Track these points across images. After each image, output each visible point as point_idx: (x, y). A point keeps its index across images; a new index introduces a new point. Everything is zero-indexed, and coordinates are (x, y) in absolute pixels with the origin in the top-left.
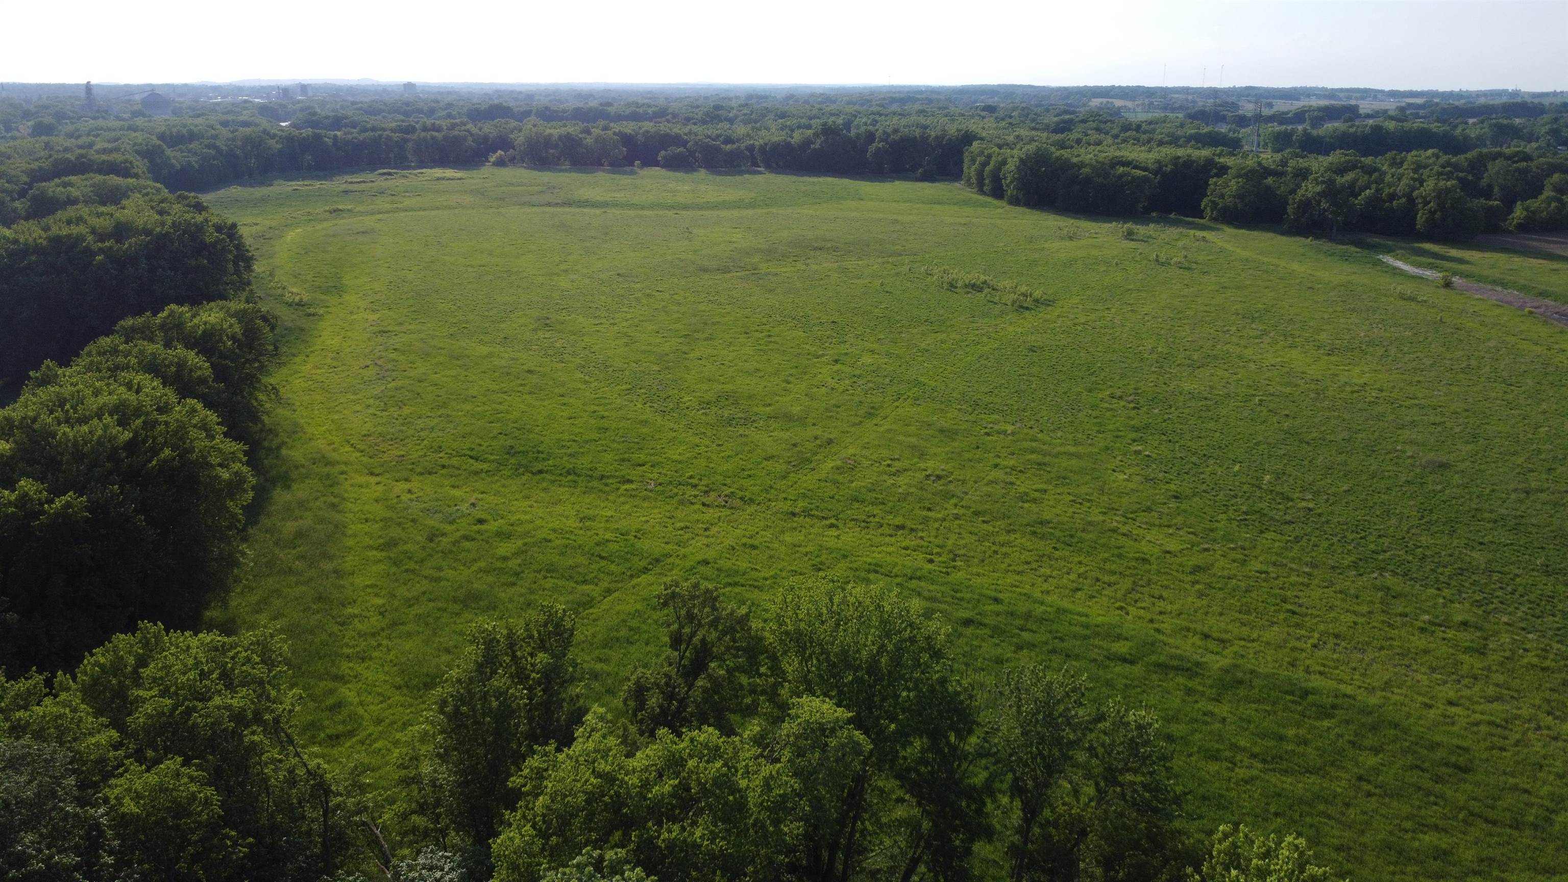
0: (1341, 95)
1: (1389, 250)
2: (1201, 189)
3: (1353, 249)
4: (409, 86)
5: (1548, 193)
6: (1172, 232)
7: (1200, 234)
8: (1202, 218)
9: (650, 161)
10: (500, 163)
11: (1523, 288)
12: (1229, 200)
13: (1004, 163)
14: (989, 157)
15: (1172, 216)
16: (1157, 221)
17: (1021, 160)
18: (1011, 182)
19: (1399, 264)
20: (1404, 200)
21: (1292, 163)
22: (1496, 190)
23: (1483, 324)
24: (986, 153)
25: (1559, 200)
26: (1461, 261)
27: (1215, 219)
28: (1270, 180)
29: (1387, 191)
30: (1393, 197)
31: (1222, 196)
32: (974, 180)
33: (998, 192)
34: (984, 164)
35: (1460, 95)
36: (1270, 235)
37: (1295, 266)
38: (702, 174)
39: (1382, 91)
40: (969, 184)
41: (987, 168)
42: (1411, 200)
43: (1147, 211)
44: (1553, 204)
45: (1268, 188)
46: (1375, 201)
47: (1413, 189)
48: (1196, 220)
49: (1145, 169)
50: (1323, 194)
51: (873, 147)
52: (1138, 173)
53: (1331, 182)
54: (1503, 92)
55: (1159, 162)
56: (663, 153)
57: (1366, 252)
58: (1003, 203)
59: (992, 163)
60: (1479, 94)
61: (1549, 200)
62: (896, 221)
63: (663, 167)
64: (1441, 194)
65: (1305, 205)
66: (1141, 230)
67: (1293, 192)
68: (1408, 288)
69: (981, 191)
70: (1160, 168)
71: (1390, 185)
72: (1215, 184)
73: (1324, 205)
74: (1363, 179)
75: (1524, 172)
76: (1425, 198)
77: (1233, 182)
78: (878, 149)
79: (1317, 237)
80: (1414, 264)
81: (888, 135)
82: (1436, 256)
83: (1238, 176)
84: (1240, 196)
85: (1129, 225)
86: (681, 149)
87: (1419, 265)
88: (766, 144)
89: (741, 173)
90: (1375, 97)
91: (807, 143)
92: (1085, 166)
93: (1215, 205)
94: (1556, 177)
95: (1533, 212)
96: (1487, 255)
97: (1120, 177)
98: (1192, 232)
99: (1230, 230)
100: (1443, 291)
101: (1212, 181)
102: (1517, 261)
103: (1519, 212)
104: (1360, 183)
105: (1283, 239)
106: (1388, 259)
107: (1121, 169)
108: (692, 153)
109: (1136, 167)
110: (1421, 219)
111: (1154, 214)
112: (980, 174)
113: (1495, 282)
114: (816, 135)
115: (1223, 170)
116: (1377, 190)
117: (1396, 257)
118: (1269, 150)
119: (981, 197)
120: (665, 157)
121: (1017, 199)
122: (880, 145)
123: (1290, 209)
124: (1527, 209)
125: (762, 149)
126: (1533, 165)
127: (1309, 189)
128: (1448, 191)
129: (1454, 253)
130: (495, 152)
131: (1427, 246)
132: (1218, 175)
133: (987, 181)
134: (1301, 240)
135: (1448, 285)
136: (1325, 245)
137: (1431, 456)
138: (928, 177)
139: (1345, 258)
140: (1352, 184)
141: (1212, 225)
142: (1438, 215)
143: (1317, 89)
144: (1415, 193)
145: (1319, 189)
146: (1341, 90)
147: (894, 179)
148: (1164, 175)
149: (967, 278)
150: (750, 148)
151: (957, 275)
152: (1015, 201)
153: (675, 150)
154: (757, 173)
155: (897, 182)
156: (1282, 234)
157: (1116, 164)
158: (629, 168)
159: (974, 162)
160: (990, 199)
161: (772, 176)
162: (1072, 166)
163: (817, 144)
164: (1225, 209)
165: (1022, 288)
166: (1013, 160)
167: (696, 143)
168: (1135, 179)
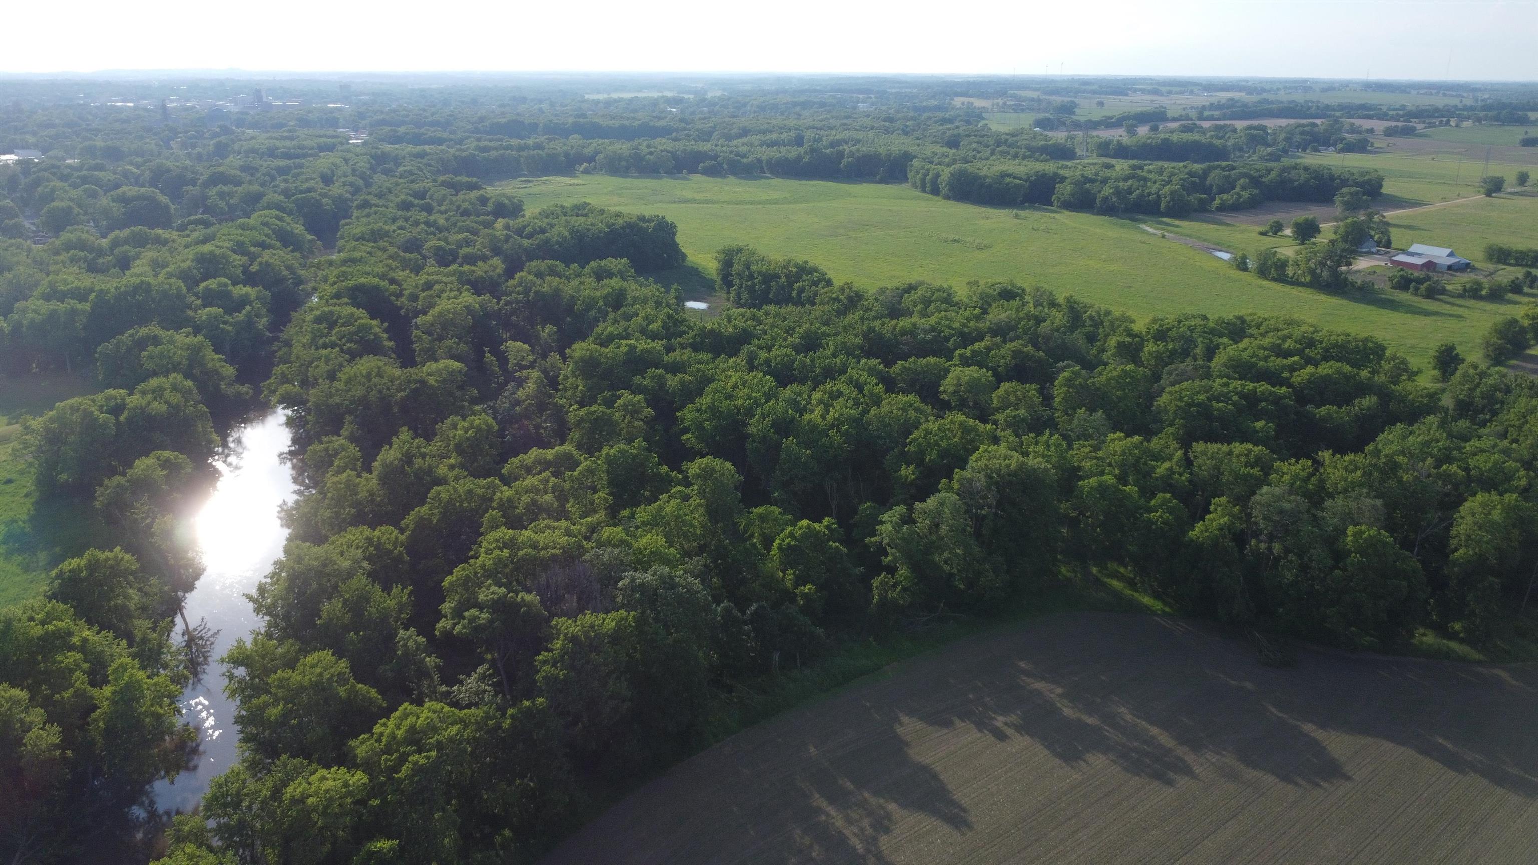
1: (1145, 222)
2: (1051, 190)
3: (1128, 221)
5: (1235, 190)
6: (1037, 214)
7: (1053, 215)
8: (1053, 206)
9: (693, 170)
10: (586, 172)
11: (1199, 238)
12: (1067, 197)
13: (937, 175)
14: (928, 170)
15: (1036, 205)
16: (1029, 208)
17: (952, 174)
18: (946, 186)
19: (1148, 229)
20: (1155, 196)
21: (1101, 174)
24: (926, 167)
25: (1241, 194)
26: (1177, 226)
27: (1060, 207)
28: (1088, 185)
29: (1147, 191)
30: (1150, 194)
31: (1063, 194)
32: (918, 184)
33: (935, 191)
34: (926, 174)
36: (1088, 215)
37: (1098, 231)
38: (732, 179)
40: (914, 186)
41: (928, 177)
42: (1158, 196)
43: (1023, 203)
45: (1087, 189)
46: (1142, 196)
47: (1159, 190)
48: (1050, 208)
49: (1020, 179)
50: (1114, 193)
51: (844, 161)
52: (1018, 181)
53: (1119, 186)
55: (1027, 174)
56: (702, 165)
57: (1134, 223)
58: (940, 198)
59: (930, 173)
62: (890, 210)
63: (702, 174)
65: (1106, 199)
66: (1022, 213)
67: (1100, 192)
68: (1147, 239)
69: (924, 191)
70: (1029, 178)
71: (1149, 188)
72: (1059, 187)
73: (1115, 199)
74: (1136, 184)
75: (1229, 177)
76: (1165, 195)
77: (1069, 186)
78: (848, 163)
79: (1111, 216)
81: (853, 154)
82: (1167, 224)
83: (1072, 183)
84: (1073, 195)
85: (1015, 211)
86: (713, 162)
87: (1156, 229)
88: (771, 159)
89: (756, 178)
91: (799, 158)
92: (987, 177)
93: (1059, 199)
94: (1245, 180)
95: (1224, 201)
97: (1008, 184)
98: (1048, 214)
99: (1067, 213)
100: (1159, 240)
101: (1057, 186)
102: (1205, 226)
103: (1218, 201)
105: (1095, 217)
106: (1144, 227)
107: (1008, 180)
108: (721, 165)
109: (1015, 178)
110: (1163, 205)
111: (1026, 204)
112: (923, 181)
114: (805, 153)
115: (1063, 179)
116: (1143, 190)
117: (1147, 225)
118: (1095, 154)
119: (924, 195)
120: (704, 168)
121: (947, 195)
122: (849, 160)
123: (1098, 201)
124: (1221, 199)
125: (769, 162)
126: (1235, 173)
127: (1107, 191)
128: (1174, 191)
129: (1177, 222)
130: (581, 164)
131: (1165, 220)
132: (1059, 182)
133: (928, 185)
134: (1102, 217)
135: (1163, 237)
136: (1114, 220)
138: (881, 182)
139: (1122, 226)
140: (1130, 188)
141: (1059, 210)
142: (1170, 203)
144: (1160, 192)
145: (1111, 191)
147: (861, 182)
148: (1031, 182)
149: (952, 237)
150: (759, 160)
151: (944, 235)
152: (947, 197)
153: (708, 163)
154: (768, 178)
155: (865, 184)
156: (1094, 214)
157: (1004, 175)
158: (681, 175)
159: (917, 172)
160: (930, 196)
161: (780, 180)
162: (980, 177)
163: (806, 159)
164: (1065, 201)
165: (977, 241)
166: (946, 173)
167: (724, 158)
168: (1016, 186)
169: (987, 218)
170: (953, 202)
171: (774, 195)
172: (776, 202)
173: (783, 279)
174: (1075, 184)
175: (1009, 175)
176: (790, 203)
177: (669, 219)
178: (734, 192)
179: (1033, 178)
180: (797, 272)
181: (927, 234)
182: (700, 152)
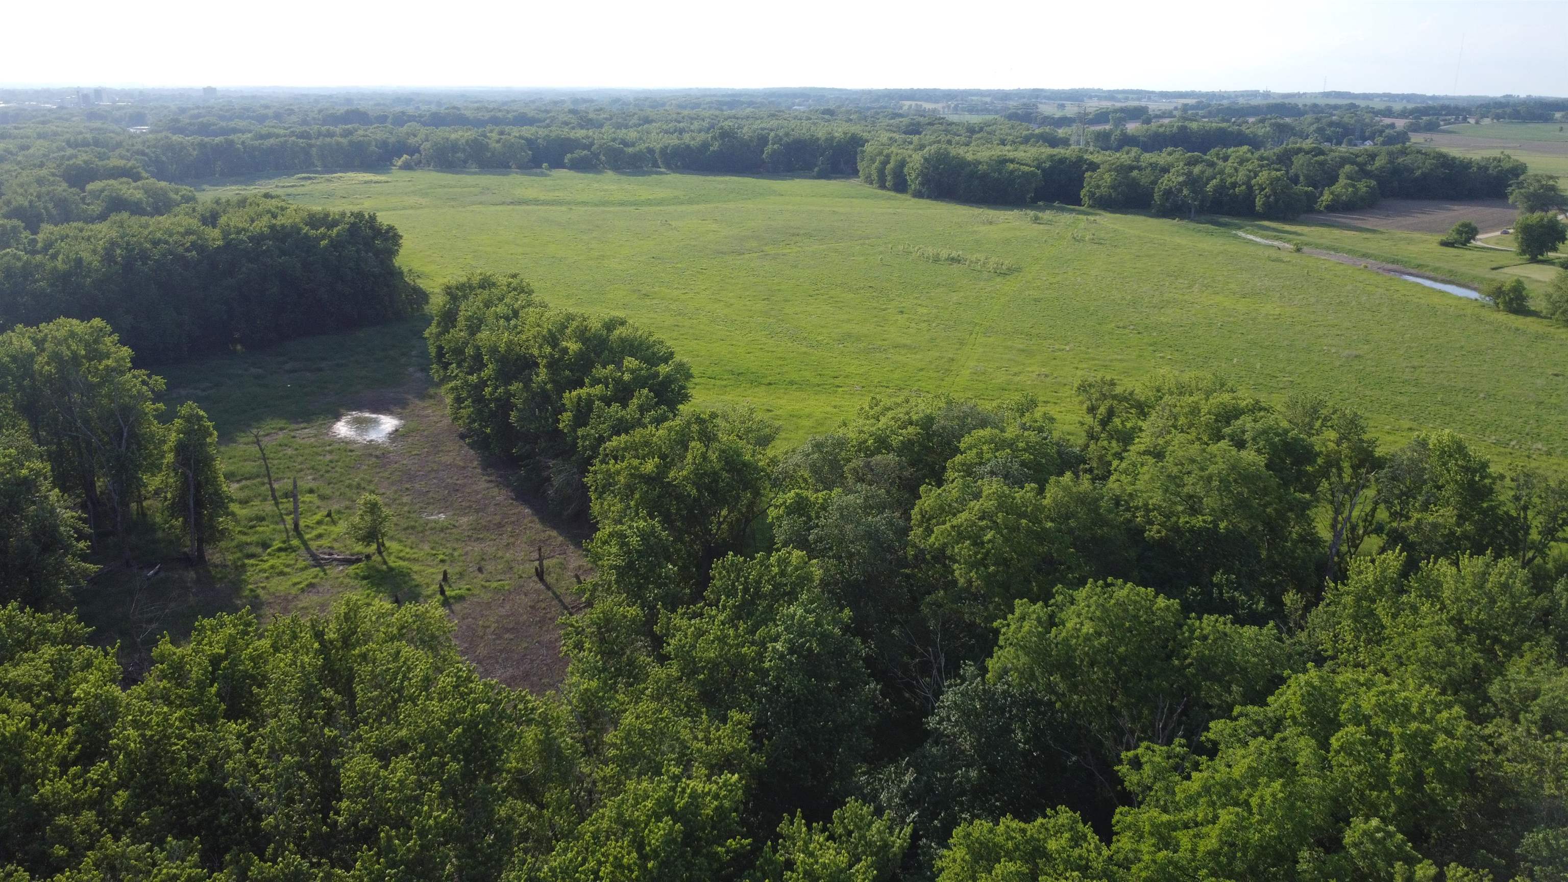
0: (1120, 96)
1: (1240, 228)
2: (1077, 182)
3: (1212, 227)
4: (210, 91)
5: (1342, 181)
6: (1067, 217)
7: (1089, 218)
8: (1080, 205)
9: (558, 164)
10: (407, 167)
12: (1104, 191)
13: (902, 164)
14: (888, 156)
15: (1056, 204)
16: (1050, 208)
17: (926, 159)
18: (916, 178)
20: (1244, 187)
22: (1301, 178)
23: (1336, 275)
24: (885, 152)
25: (1354, 186)
26: (1296, 233)
27: (1090, 206)
28: (1135, 173)
29: (1229, 180)
30: (1234, 185)
31: (1098, 187)
32: (875, 176)
33: (900, 186)
34: (885, 163)
35: (1221, 96)
36: (1144, 218)
38: (610, 175)
39: (1153, 92)
40: (869, 180)
41: (888, 166)
42: (1250, 188)
43: (1038, 200)
44: (1350, 189)
45: (1134, 179)
46: (1221, 188)
47: (1250, 178)
48: (1077, 207)
49: (1029, 166)
50: (1183, 183)
51: (768, 149)
52: (1026, 169)
53: (1189, 174)
54: (1255, 94)
55: (1038, 159)
56: (569, 156)
57: (1222, 229)
58: (908, 197)
59: (892, 161)
60: (1238, 95)
61: (1346, 186)
63: (570, 168)
64: (1273, 182)
65: (1168, 193)
66: (1047, 215)
67: (1154, 183)
68: (1274, 254)
69: (883, 186)
70: (1040, 164)
71: (1231, 176)
72: (1091, 177)
73: (1185, 192)
74: (1209, 172)
75: (1322, 164)
76: (1261, 185)
77: (1106, 176)
78: (774, 151)
79: (1182, 218)
80: (1262, 237)
81: (781, 139)
82: (1274, 230)
83: (1109, 171)
84: (1113, 187)
86: (585, 152)
87: (1267, 238)
88: (666, 147)
89: (644, 174)
90: (1149, 98)
91: (705, 145)
92: (980, 163)
93: (1092, 195)
94: (1348, 168)
95: (1337, 196)
96: (1313, 229)
97: (1012, 172)
98: (1081, 216)
99: (1107, 215)
100: (1296, 255)
101: (1086, 176)
102: (1336, 233)
103: (1326, 197)
104: (1206, 174)
105: (1155, 221)
106: (1240, 233)
107: (1011, 166)
108: (596, 156)
109: (1021, 164)
110: (1259, 202)
111: (1040, 203)
112: (881, 173)
113: (1328, 248)
114: (714, 138)
115: (1093, 167)
116: (1222, 180)
117: (1246, 232)
119: (884, 192)
120: (571, 160)
121: (920, 192)
122: (776, 146)
123: (1156, 197)
124: (1332, 193)
125: (663, 151)
126: (1329, 158)
127: (1171, 180)
128: (1278, 179)
129: (1288, 228)
130: (400, 157)
131: (1266, 223)
132: (1090, 170)
133: (889, 178)
134: (1167, 221)
136: (1188, 224)
137: (1347, 352)
138: (823, 175)
140: (1202, 175)
141: (1091, 211)
142: (1272, 199)
143: (1093, 90)
144: (1253, 182)
145: (1181, 179)
146: (1118, 92)
147: (793, 177)
148: (1044, 170)
149: (944, 254)
150: (651, 151)
151: (930, 251)
152: (918, 195)
153: (580, 153)
154: (661, 173)
155: (798, 180)
156: (1152, 217)
157: (1003, 161)
158: (538, 171)
159: (873, 160)
160: (892, 194)
161: (678, 176)
162: (969, 164)
163: (716, 146)
164: (1101, 197)
165: (994, 259)
166: (916, 160)
167: (601, 146)
168: (1025, 174)
169: (991, 223)
170: (928, 201)
171: (661, 193)
172: (661, 202)
173: (543, 374)
174: (1116, 170)
175: (1012, 161)
176: (682, 203)
177: (384, 219)
178: (606, 190)
179: (1048, 165)
180: (580, 355)
181: (901, 247)
182: (568, 139)
